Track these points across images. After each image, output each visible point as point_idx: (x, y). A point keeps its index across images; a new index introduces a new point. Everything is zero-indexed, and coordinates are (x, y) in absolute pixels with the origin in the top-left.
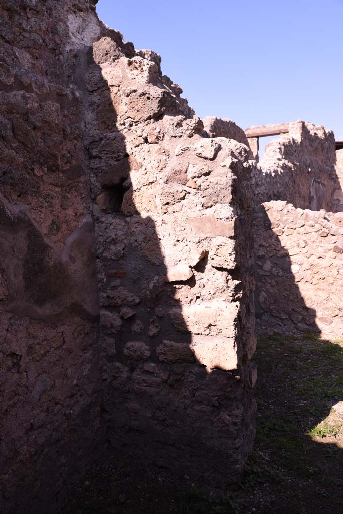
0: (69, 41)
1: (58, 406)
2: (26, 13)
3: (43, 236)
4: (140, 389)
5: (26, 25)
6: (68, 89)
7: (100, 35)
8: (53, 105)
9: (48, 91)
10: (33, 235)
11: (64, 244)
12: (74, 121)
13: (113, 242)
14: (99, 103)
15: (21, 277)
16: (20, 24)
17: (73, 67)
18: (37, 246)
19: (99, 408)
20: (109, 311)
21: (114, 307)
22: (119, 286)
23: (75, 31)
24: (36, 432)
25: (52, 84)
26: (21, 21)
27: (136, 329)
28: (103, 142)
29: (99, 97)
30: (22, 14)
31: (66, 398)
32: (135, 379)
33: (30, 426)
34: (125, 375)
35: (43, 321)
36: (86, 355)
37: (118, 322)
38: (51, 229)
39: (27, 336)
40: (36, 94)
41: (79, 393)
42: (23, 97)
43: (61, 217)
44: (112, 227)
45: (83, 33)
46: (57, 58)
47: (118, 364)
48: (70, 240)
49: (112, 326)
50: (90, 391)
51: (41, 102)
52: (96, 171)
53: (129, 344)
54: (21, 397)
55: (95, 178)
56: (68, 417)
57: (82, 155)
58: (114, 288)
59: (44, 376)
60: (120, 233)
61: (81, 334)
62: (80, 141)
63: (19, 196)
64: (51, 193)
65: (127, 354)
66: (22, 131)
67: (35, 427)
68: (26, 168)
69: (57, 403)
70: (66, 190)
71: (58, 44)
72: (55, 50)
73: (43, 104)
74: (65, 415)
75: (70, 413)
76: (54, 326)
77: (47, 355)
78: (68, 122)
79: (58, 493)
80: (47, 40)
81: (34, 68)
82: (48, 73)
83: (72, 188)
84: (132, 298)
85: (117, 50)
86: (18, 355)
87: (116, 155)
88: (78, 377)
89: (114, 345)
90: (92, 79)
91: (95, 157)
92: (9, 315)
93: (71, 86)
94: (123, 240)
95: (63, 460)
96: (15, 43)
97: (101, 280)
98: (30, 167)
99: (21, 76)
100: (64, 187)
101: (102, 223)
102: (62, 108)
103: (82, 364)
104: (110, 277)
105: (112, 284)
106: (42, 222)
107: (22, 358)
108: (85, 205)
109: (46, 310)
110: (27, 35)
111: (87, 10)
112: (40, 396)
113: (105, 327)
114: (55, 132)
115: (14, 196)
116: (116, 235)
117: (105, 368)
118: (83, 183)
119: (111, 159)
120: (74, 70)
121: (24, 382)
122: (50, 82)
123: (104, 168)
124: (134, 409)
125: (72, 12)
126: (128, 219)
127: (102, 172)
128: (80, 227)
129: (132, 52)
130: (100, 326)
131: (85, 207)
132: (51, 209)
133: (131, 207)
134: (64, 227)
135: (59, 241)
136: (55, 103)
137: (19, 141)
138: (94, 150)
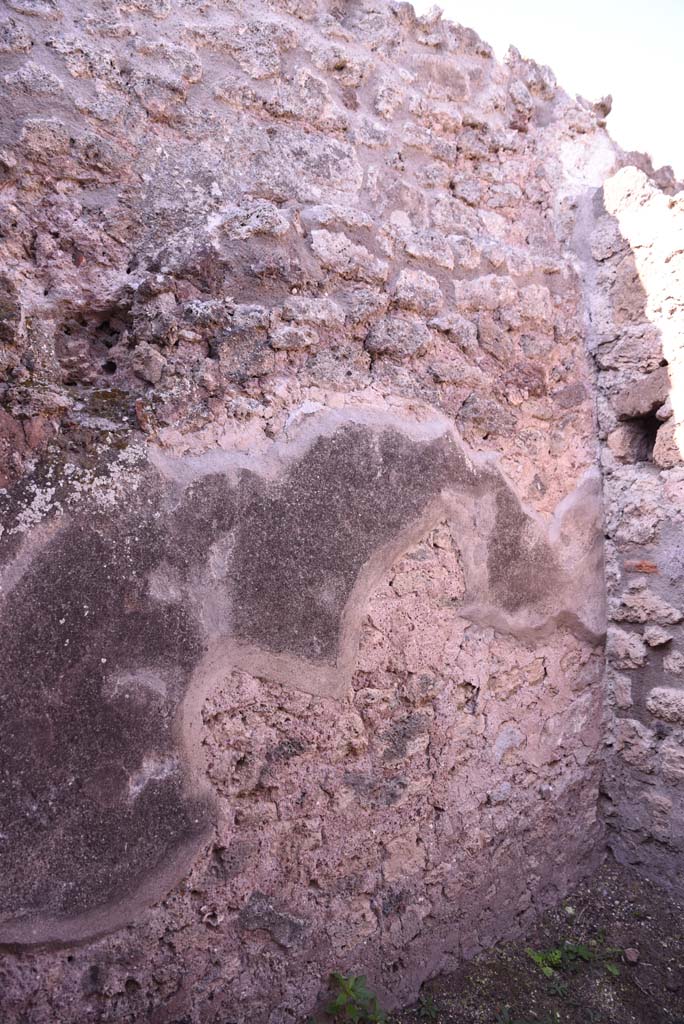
0: (563, 184)
1: (531, 775)
2: (498, 156)
3: (520, 500)
4: (674, 773)
5: (498, 175)
6: (562, 262)
7: (614, 166)
8: (539, 291)
9: (532, 270)
10: (505, 500)
11: (553, 513)
12: (571, 311)
13: (636, 513)
14: (613, 279)
15: (484, 565)
16: (490, 175)
17: (570, 225)
18: (511, 517)
19: (596, 791)
20: (624, 629)
21: (632, 624)
22: (644, 588)
23: (572, 166)
24: (493, 810)
25: (537, 257)
26: (490, 170)
27: (671, 666)
28: (621, 343)
29: (614, 269)
30: (492, 159)
31: (543, 765)
32: (664, 754)
33: (485, 799)
34: (646, 743)
35: (515, 637)
36: (579, 700)
37: (639, 651)
38: (532, 489)
39: (490, 659)
40: (514, 276)
41: (565, 761)
42: (494, 284)
43: (550, 470)
44: (634, 486)
45: (586, 167)
46: (543, 214)
47: (635, 723)
48: (563, 507)
49: (628, 656)
50: (583, 761)
51: (520, 287)
52: (608, 393)
53: (657, 691)
54: (475, 752)
55: (606, 404)
56: (544, 796)
57: (585, 368)
58: (634, 591)
59: (511, 724)
60: (648, 497)
61: (573, 664)
62: (581, 344)
63: (485, 438)
64: (533, 430)
65: (653, 707)
66: (490, 336)
67: (494, 803)
68: (496, 394)
69: (528, 771)
70: (557, 426)
71: (546, 193)
72: (540, 203)
73: (522, 290)
74: (540, 792)
75: (549, 790)
76: (532, 647)
77: (519, 692)
78: (562, 315)
79: (523, 912)
80: (529, 191)
81: (508, 236)
82: (530, 240)
83: (567, 421)
84: (668, 612)
85: (647, 185)
86: (474, 687)
87: (644, 364)
88: (565, 734)
89: (630, 689)
90: (602, 241)
91: (607, 369)
92: (465, 624)
93: (566, 255)
94: (655, 509)
95: (533, 863)
96: (482, 203)
97: (612, 577)
98: (502, 392)
99: (491, 252)
100: (554, 420)
101: (617, 479)
102: (552, 293)
103: (573, 713)
104: (627, 571)
105: (631, 584)
106: (519, 480)
107: (480, 693)
108: (587, 449)
109: (521, 619)
110: (498, 189)
111: (593, 129)
112: (503, 755)
113: (614, 657)
114: (542, 332)
115: (479, 439)
116: (642, 500)
117: (610, 725)
118: (586, 413)
119: (635, 372)
120: (572, 229)
121: (481, 729)
122: (533, 254)
123: (623, 386)
124: (659, 805)
125: (567, 138)
126: (664, 474)
127: (618, 393)
128: (579, 486)
129: (669, 181)
130: (606, 653)
131: (588, 452)
132: (534, 457)
133: (671, 452)
134: (553, 486)
135: (545, 509)
136: (541, 287)
137: (488, 352)
138: (606, 357)
